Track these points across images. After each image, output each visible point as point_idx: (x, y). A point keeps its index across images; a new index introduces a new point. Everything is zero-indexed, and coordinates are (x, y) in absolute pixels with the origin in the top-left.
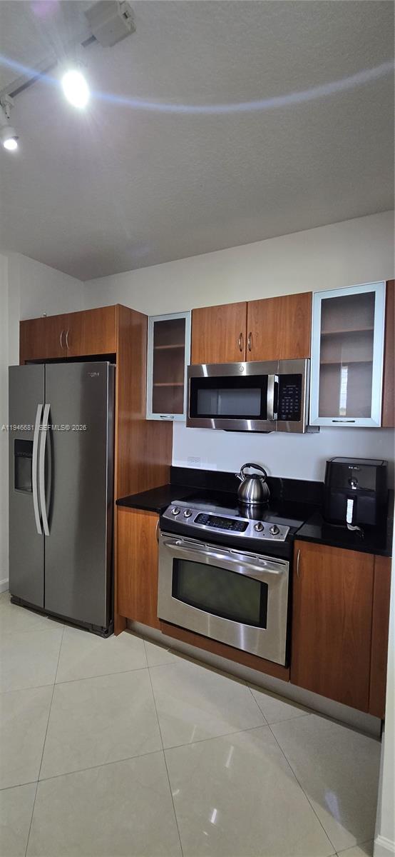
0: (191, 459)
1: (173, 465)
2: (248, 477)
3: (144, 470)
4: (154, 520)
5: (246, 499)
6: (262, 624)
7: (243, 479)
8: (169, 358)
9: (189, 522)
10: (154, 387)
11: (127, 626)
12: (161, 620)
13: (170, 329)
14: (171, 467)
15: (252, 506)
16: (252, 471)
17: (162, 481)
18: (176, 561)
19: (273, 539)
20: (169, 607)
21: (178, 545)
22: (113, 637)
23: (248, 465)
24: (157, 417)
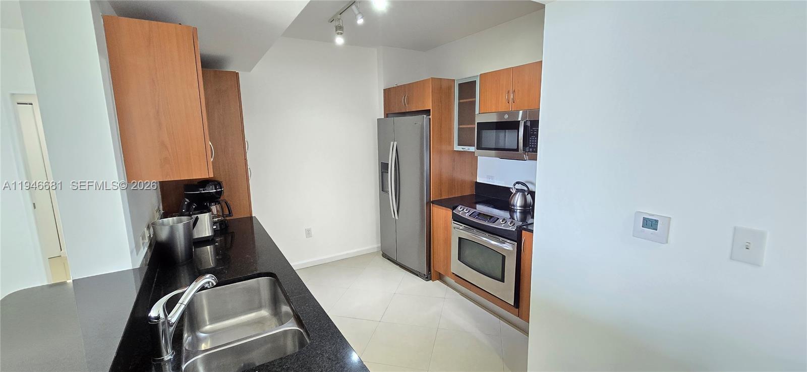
0: (489, 177)
1: (478, 181)
2: (518, 191)
3: (452, 183)
4: (449, 212)
5: (514, 206)
6: (502, 280)
7: (514, 191)
8: (467, 109)
9: (467, 216)
10: (459, 128)
11: (440, 277)
12: (453, 273)
13: (467, 88)
14: (476, 182)
15: (518, 211)
16: (519, 186)
17: (469, 191)
18: (460, 238)
19: (510, 229)
20: (456, 266)
21: (461, 229)
22: (431, 281)
23: (518, 183)
24: (460, 148)
